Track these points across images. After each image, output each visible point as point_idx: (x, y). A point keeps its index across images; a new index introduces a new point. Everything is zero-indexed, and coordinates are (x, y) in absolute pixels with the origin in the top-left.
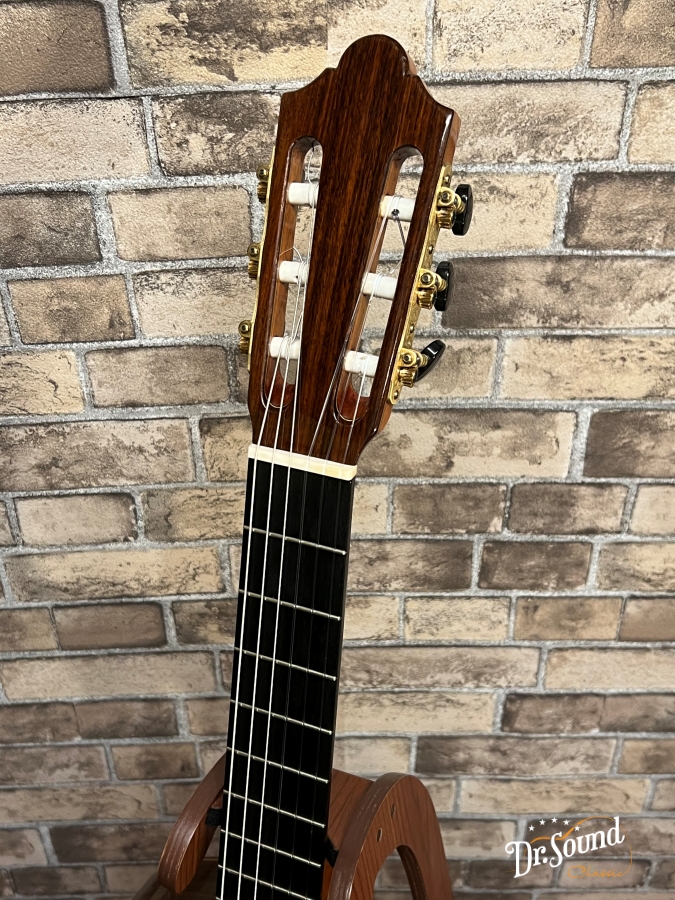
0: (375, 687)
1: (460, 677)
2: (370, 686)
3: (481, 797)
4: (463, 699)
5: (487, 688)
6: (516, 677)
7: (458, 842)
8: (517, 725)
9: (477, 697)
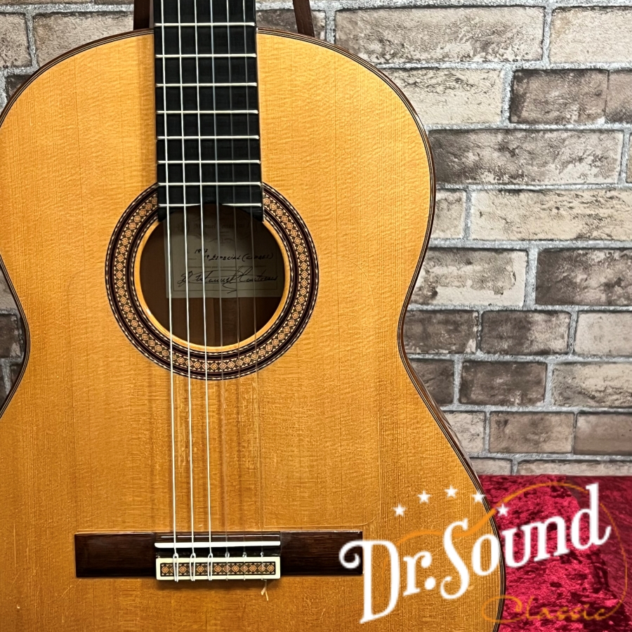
0: (387, 62)
1: (467, 47)
2: (382, 60)
3: (492, 216)
4: (473, 78)
5: (495, 64)
6: (522, 46)
7: (469, 283)
8: (525, 114)
9: (485, 76)
